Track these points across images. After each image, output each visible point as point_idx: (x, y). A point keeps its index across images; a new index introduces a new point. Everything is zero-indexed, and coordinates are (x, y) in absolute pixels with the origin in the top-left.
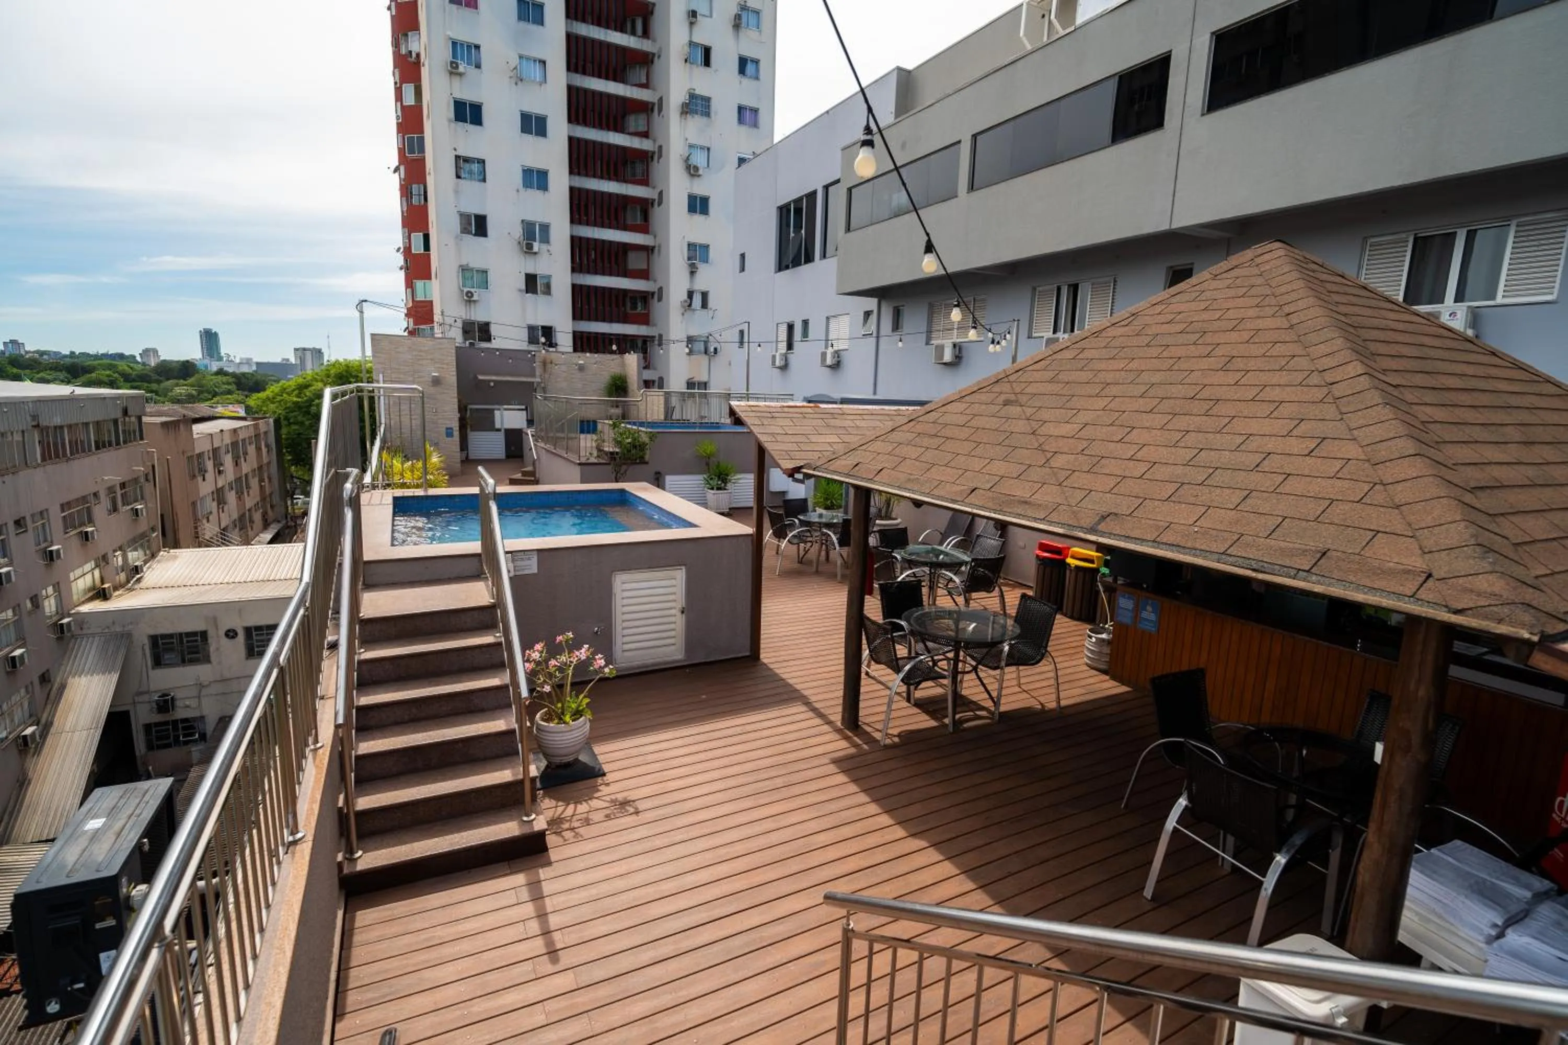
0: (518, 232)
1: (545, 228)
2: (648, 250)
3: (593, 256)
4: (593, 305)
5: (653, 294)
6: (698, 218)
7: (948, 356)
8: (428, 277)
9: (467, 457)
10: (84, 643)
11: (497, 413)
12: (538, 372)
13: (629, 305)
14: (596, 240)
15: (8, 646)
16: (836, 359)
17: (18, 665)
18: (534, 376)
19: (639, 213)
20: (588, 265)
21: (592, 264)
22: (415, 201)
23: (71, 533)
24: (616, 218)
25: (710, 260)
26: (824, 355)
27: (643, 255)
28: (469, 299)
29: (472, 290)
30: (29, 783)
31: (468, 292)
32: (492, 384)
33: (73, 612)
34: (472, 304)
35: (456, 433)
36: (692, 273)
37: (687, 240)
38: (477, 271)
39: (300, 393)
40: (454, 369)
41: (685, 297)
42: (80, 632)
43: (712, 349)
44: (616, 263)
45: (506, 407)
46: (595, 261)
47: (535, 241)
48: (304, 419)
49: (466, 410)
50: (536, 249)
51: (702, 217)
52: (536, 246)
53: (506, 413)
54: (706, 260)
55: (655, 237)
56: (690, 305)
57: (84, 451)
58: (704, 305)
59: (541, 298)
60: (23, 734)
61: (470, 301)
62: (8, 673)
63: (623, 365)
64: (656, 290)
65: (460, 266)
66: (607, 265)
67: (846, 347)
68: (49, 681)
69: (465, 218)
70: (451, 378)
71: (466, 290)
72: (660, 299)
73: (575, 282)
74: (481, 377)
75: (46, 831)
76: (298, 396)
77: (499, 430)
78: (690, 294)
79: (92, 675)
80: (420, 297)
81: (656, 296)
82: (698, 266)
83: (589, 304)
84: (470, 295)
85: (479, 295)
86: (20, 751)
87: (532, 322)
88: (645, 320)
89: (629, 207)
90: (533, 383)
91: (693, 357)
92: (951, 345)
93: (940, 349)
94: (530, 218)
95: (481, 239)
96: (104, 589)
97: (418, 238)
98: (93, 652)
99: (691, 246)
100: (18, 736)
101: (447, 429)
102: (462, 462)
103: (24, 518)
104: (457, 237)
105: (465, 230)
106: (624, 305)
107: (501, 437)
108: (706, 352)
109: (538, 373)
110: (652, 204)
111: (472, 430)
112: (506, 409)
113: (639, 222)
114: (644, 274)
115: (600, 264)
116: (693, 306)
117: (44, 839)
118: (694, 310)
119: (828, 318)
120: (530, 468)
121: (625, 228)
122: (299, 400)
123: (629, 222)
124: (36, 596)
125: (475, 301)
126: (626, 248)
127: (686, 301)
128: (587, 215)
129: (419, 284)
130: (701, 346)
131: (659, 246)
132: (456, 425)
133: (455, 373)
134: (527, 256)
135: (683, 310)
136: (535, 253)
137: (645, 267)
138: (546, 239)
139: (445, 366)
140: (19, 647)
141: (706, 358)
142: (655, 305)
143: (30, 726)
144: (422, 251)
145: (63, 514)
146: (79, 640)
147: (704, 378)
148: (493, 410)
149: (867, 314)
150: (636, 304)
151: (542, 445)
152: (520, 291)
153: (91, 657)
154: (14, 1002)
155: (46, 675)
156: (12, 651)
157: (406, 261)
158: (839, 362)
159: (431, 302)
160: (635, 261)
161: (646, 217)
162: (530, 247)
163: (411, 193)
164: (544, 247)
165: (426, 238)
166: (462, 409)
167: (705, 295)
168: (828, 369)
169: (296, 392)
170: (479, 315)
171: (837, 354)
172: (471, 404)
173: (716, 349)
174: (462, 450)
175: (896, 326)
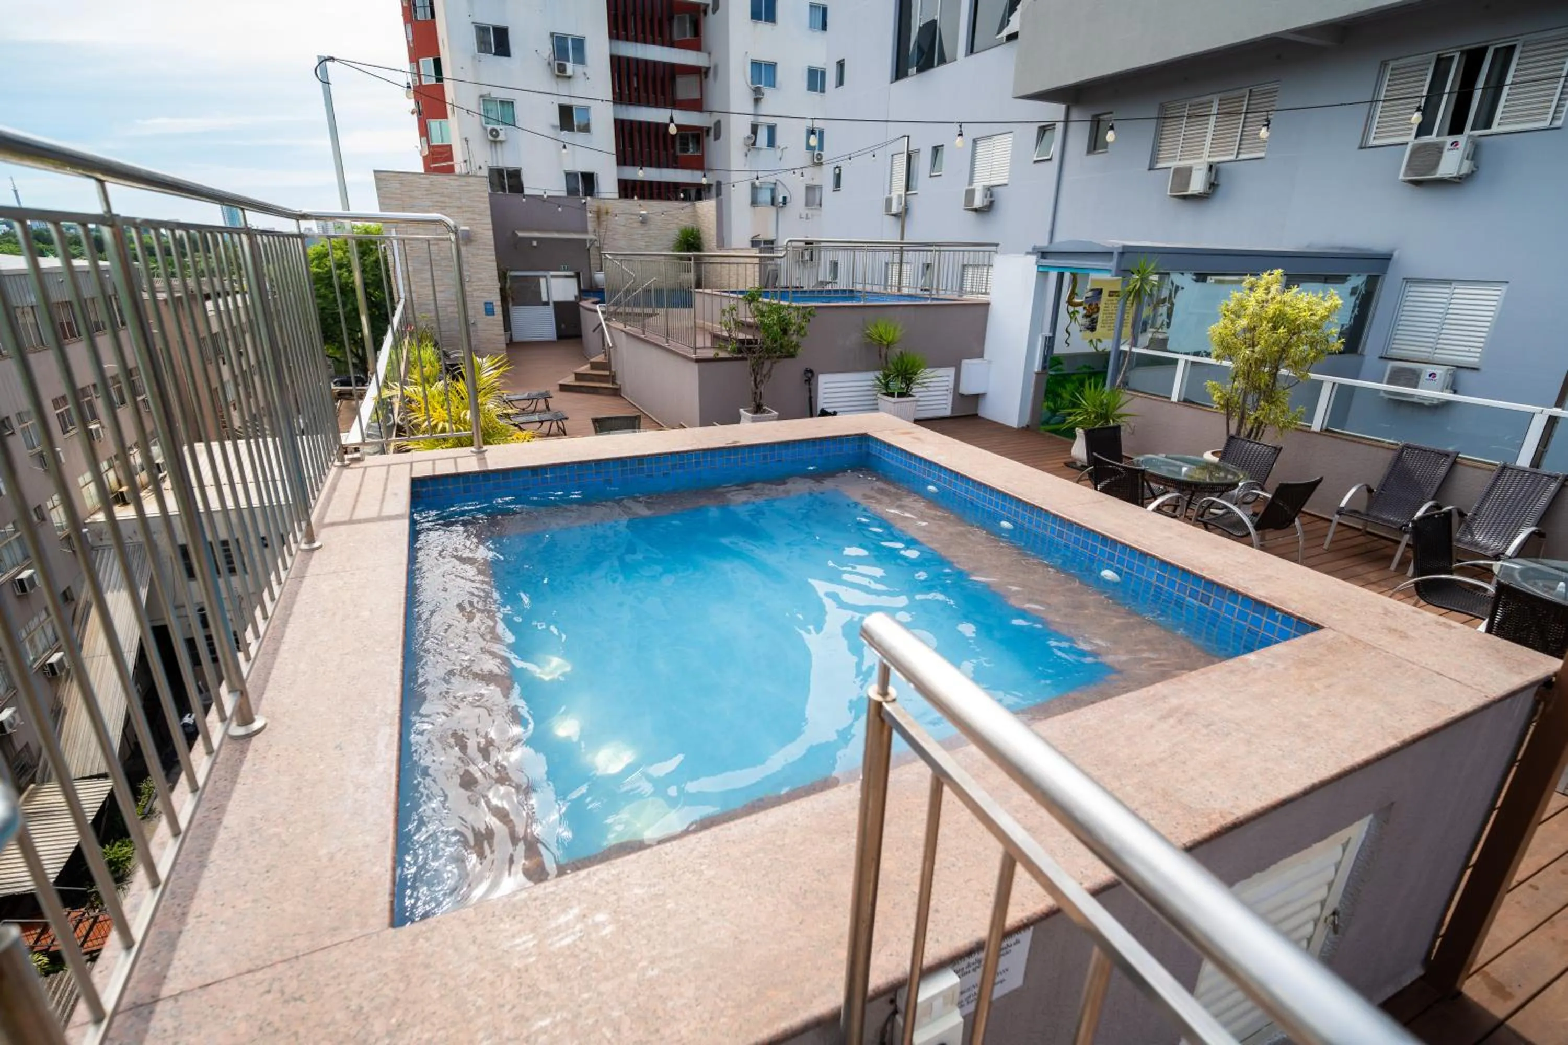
0: (547, 49)
1: (579, 43)
2: (700, 73)
3: (635, 85)
4: (637, 148)
5: (708, 130)
6: (763, 27)
7: (1197, 184)
8: (445, 116)
9: (511, 340)
10: (105, 555)
11: (543, 282)
12: (591, 226)
13: (678, 147)
14: (638, 61)
15: (14, 566)
16: (989, 199)
17: (27, 587)
18: (585, 231)
19: (688, 25)
20: (630, 94)
21: (634, 94)
22: (420, 15)
23: (73, 432)
24: (661, 34)
25: (777, 85)
26: (970, 194)
27: (693, 80)
28: (494, 139)
29: (498, 127)
30: (65, 713)
31: (493, 130)
32: (535, 243)
33: (88, 521)
34: (498, 145)
35: (498, 310)
36: (757, 101)
37: (750, 57)
38: (501, 102)
39: (320, 263)
40: (489, 220)
41: (748, 132)
42: (100, 544)
43: (781, 200)
44: (663, 93)
45: (552, 273)
46: (637, 89)
47: (568, 61)
48: (327, 292)
49: (506, 278)
50: (569, 72)
51: (769, 26)
52: (570, 67)
53: (553, 282)
54: (772, 83)
55: (710, 54)
56: (754, 144)
57: (73, 336)
58: (771, 143)
59: (578, 137)
60: (49, 662)
61: (495, 142)
62: (19, 597)
63: (695, 215)
64: (712, 125)
65: (481, 96)
66: (652, 96)
67: (1005, 182)
68: (73, 600)
69: (482, 30)
70: (485, 232)
71: (489, 127)
72: (717, 137)
73: (617, 117)
74: (520, 234)
75: (89, 766)
76: (318, 266)
77: (547, 304)
78: (755, 129)
79: (119, 591)
80: (436, 141)
81: (712, 133)
82: (763, 91)
83: (632, 146)
84: (494, 133)
85: (506, 134)
86: (49, 680)
87: (570, 168)
88: (698, 164)
89: (676, 17)
90: (585, 240)
91: (758, 209)
92: (1205, 167)
93: (1183, 175)
94: (561, 30)
95: (503, 60)
96: (122, 493)
97: (427, 64)
98: (116, 568)
99: (756, 65)
100: (44, 664)
101: (486, 303)
102: (507, 345)
103: (8, 418)
104: (474, 57)
105: (483, 46)
106: (673, 147)
107: (550, 310)
108: (773, 203)
109: (590, 228)
110: (705, 12)
111: (513, 305)
112: (553, 277)
113: (688, 37)
114: (696, 105)
115: (643, 94)
116: (758, 144)
117: (87, 775)
118: (759, 149)
119: (975, 141)
120: (600, 358)
121: (672, 44)
122: (320, 270)
123: (676, 37)
124: (39, 507)
125: (501, 142)
126: (674, 70)
127: (748, 138)
128: (626, 30)
129: (434, 124)
130: (765, 196)
131: (716, 67)
132: (496, 299)
133: (490, 226)
134: (559, 80)
135: (746, 150)
136: (569, 77)
137: (696, 95)
138: (580, 58)
139: (476, 217)
140: (27, 567)
141: (773, 209)
142: (711, 143)
143: (57, 651)
144: (434, 82)
145: (58, 411)
146: (100, 552)
147: (771, 236)
148: (538, 277)
149: (1044, 130)
150: (688, 145)
151: (621, 326)
152: (554, 127)
153: (114, 573)
154: (61, 980)
155: (68, 593)
156: (20, 572)
157: (417, 103)
158: (992, 202)
159: (450, 146)
160: (685, 88)
161: (697, 29)
162: (562, 68)
163: (415, 5)
164: (580, 69)
165: (437, 63)
166: (502, 276)
167: (772, 130)
168: (974, 213)
169: (315, 262)
170: (507, 161)
171: (989, 191)
172: (511, 270)
173: (785, 198)
174: (506, 331)
175: (1095, 144)
